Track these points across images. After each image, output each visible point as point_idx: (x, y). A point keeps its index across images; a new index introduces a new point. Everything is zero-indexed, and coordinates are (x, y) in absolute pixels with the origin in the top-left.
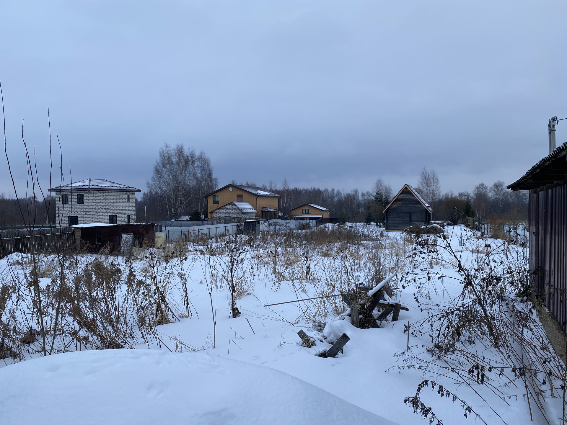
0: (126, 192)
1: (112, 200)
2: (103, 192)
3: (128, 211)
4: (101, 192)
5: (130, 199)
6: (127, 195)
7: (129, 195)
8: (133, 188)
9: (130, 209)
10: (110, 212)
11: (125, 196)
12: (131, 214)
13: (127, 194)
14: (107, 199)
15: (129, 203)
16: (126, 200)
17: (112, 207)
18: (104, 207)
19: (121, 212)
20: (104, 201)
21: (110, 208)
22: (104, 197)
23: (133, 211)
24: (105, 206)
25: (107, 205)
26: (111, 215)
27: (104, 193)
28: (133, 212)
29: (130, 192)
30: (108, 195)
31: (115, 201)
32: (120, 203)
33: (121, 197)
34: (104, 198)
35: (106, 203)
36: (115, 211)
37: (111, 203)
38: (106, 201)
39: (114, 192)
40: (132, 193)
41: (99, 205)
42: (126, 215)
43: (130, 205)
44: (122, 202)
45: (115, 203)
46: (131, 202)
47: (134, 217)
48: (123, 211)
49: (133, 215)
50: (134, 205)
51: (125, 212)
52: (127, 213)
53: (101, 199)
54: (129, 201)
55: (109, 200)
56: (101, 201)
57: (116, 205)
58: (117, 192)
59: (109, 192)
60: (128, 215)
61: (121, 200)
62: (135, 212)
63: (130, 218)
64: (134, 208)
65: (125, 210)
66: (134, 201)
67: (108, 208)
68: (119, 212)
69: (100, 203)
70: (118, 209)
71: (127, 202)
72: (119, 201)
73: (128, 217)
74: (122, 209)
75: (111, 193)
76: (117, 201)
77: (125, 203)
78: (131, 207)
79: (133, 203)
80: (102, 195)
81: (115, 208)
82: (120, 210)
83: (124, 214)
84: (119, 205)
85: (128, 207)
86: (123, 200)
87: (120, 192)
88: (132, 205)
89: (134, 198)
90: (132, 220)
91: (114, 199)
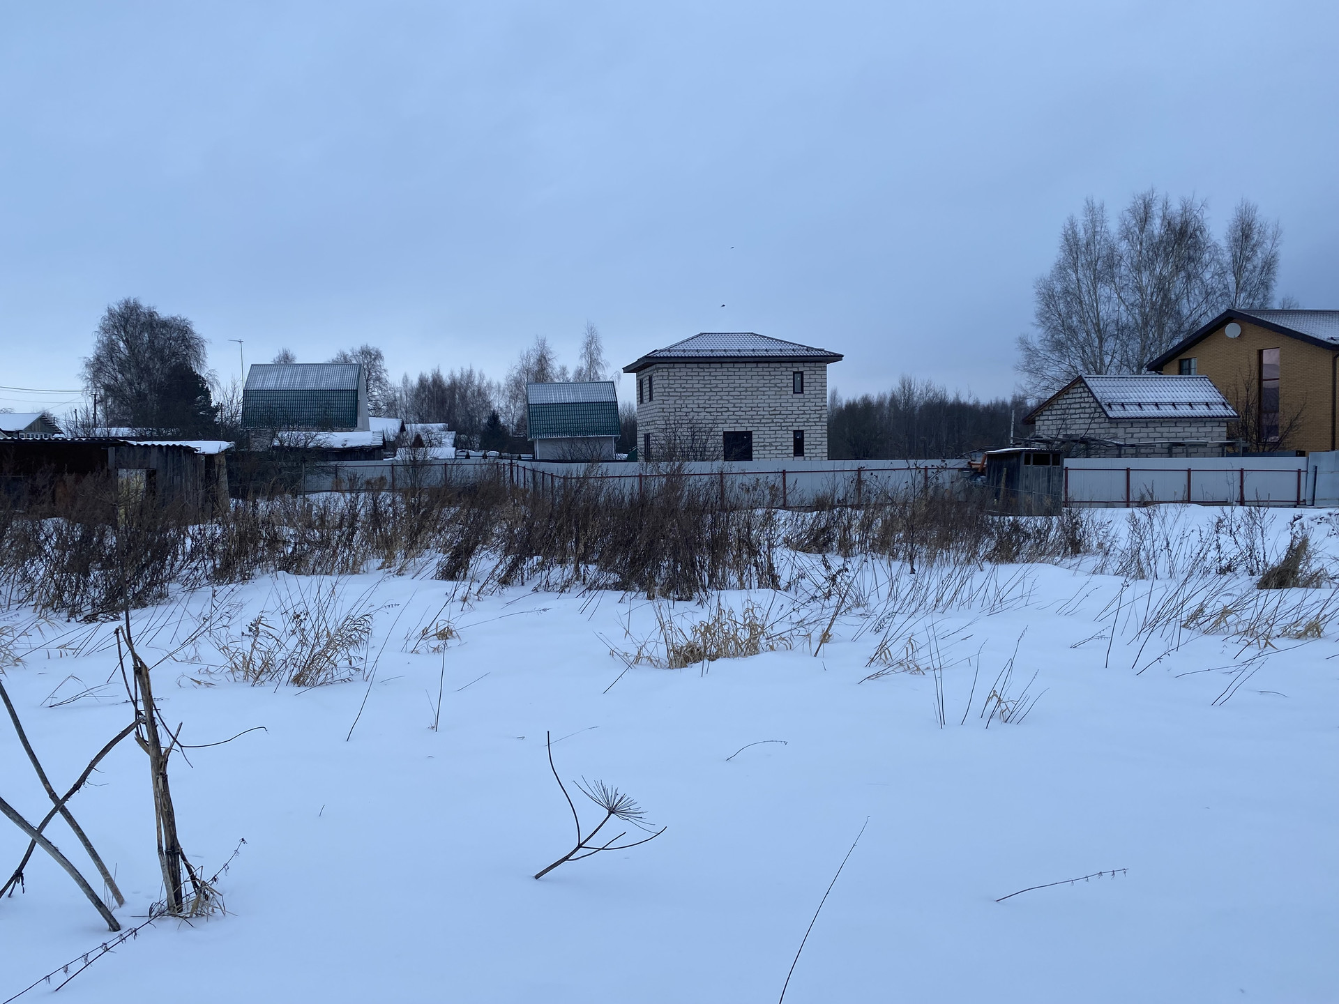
0: (790, 365)
1: (734, 388)
2: (701, 365)
3: (797, 420)
5: (805, 384)
6: (794, 373)
7: (802, 373)
8: (823, 350)
9: (804, 414)
10: (728, 421)
11: (784, 376)
12: (809, 428)
13: (796, 370)
14: (716, 387)
15: (801, 396)
16: (787, 386)
17: (734, 407)
18: (705, 408)
19: (767, 423)
20: (705, 392)
21: (728, 411)
22: (704, 380)
23: (818, 420)
24: (710, 404)
25: (715, 402)
26: (732, 430)
27: (706, 370)
28: (815, 422)
29: (806, 364)
30: (720, 375)
31: (746, 391)
32: (763, 397)
33: (770, 380)
34: (705, 384)
35: (712, 398)
36: (745, 419)
37: (732, 398)
38: (711, 391)
39: (743, 365)
40: (813, 364)
41: (686, 402)
42: (787, 430)
43: (804, 400)
44: (774, 393)
45: (748, 397)
46: (810, 394)
47: (820, 436)
48: (775, 421)
49: (817, 432)
50: (820, 400)
51: (784, 422)
52: (791, 424)
53: (692, 388)
54: (799, 389)
55: (722, 388)
56: (693, 392)
57: (751, 401)
58: (755, 365)
59: (724, 365)
60: (795, 431)
61: (770, 387)
62: (823, 422)
63: (805, 439)
64: (821, 410)
65: (785, 416)
66: (821, 388)
67: (718, 410)
68: (759, 421)
69: (690, 398)
70: (757, 414)
71: (794, 393)
72: (760, 389)
73: (795, 438)
74: (771, 413)
75: (729, 369)
76: (752, 392)
77: (783, 397)
78: (808, 408)
79: (817, 396)
80: (698, 375)
81: (745, 411)
82: (765, 417)
83: (781, 430)
84: (762, 401)
85: (796, 408)
86: (776, 386)
87: (767, 365)
88: (812, 400)
89: (821, 380)
90: (814, 447)
91: (742, 385)
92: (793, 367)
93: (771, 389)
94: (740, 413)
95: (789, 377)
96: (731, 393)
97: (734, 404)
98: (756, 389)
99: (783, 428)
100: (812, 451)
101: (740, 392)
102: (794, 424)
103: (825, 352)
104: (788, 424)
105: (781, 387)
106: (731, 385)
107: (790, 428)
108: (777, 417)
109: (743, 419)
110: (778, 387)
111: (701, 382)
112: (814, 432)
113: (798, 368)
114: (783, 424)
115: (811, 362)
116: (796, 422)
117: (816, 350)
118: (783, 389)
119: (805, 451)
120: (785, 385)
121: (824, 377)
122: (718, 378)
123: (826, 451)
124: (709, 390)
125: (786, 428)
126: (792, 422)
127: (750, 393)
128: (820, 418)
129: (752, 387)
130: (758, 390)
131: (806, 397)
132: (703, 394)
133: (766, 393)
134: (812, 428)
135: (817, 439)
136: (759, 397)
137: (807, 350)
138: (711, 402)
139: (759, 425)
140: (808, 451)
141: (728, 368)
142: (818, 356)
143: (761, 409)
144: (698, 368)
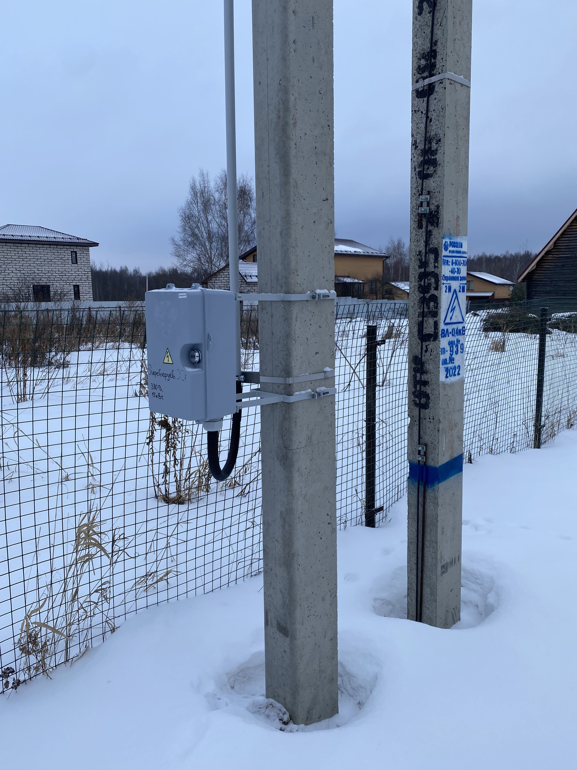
0: (69, 247)
1: (37, 259)
2: (16, 245)
3: (75, 279)
4: (12, 245)
5: (78, 259)
6: (72, 252)
7: (76, 252)
8: (86, 240)
9: (79, 275)
10: (35, 279)
11: (66, 254)
12: (82, 284)
13: (72, 250)
14: (26, 258)
15: (76, 265)
16: (68, 259)
17: (38, 270)
18: (20, 271)
19: (58, 280)
21: (35, 273)
22: (18, 253)
23: (86, 279)
24: (23, 269)
25: (26, 267)
26: (38, 284)
27: (19, 248)
29: (78, 247)
30: (28, 251)
31: (45, 261)
32: (55, 265)
33: (58, 255)
34: (19, 256)
35: (24, 265)
37: (36, 265)
39: (42, 246)
40: (82, 248)
41: (8, 267)
42: (70, 285)
43: (78, 268)
44: (61, 263)
45: (46, 265)
46: (81, 264)
47: (88, 288)
48: (62, 279)
49: (86, 286)
50: (87, 268)
51: (68, 280)
52: (72, 281)
53: (11, 258)
54: (75, 261)
55: (30, 259)
56: (12, 261)
57: (48, 267)
58: (48, 246)
59: (30, 245)
60: (74, 285)
61: (58, 260)
62: (89, 280)
63: (80, 290)
64: (88, 273)
65: (68, 277)
66: (87, 261)
67: (28, 272)
68: (53, 279)
69: (10, 264)
70: (52, 275)
71: (72, 263)
72: (53, 260)
73: (74, 289)
74: (60, 274)
75: (34, 248)
76: (48, 262)
77: (66, 265)
78: (80, 272)
79: (85, 266)
80: (15, 251)
81: (45, 273)
82: (57, 277)
83: (66, 284)
84: (54, 267)
85: (74, 272)
86: (61, 259)
87: (55, 246)
88: (82, 268)
89: (87, 257)
90: (85, 294)
91: (42, 258)
92: (70, 249)
93: (59, 261)
94: (42, 274)
95: (68, 254)
96: (35, 262)
97: (38, 269)
98: (50, 260)
99: (68, 284)
100: (84, 297)
101: (41, 262)
102: (73, 281)
103: (88, 241)
104: (70, 281)
105: (65, 260)
106: (35, 258)
107: (71, 284)
108: (64, 277)
109: (44, 278)
110: (63, 260)
111: (16, 255)
112: (85, 286)
113: (73, 249)
114: (67, 281)
115: (81, 246)
116: (74, 280)
117: (83, 239)
118: (66, 261)
119: (81, 297)
120: (67, 259)
121: (88, 255)
122: (27, 253)
123: (92, 297)
124: (22, 260)
125: (69, 283)
126: (72, 280)
127: (47, 263)
128: (88, 278)
129: (48, 259)
130: (51, 261)
131: (79, 266)
132: (18, 262)
133: (56, 263)
134: (83, 283)
135: (86, 289)
136: (52, 265)
137: (78, 239)
138: (24, 267)
139: (53, 281)
140: (82, 297)
141: (32, 247)
142: (85, 243)
143: (54, 272)
144: (14, 246)
